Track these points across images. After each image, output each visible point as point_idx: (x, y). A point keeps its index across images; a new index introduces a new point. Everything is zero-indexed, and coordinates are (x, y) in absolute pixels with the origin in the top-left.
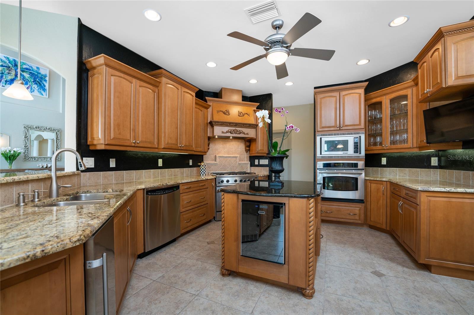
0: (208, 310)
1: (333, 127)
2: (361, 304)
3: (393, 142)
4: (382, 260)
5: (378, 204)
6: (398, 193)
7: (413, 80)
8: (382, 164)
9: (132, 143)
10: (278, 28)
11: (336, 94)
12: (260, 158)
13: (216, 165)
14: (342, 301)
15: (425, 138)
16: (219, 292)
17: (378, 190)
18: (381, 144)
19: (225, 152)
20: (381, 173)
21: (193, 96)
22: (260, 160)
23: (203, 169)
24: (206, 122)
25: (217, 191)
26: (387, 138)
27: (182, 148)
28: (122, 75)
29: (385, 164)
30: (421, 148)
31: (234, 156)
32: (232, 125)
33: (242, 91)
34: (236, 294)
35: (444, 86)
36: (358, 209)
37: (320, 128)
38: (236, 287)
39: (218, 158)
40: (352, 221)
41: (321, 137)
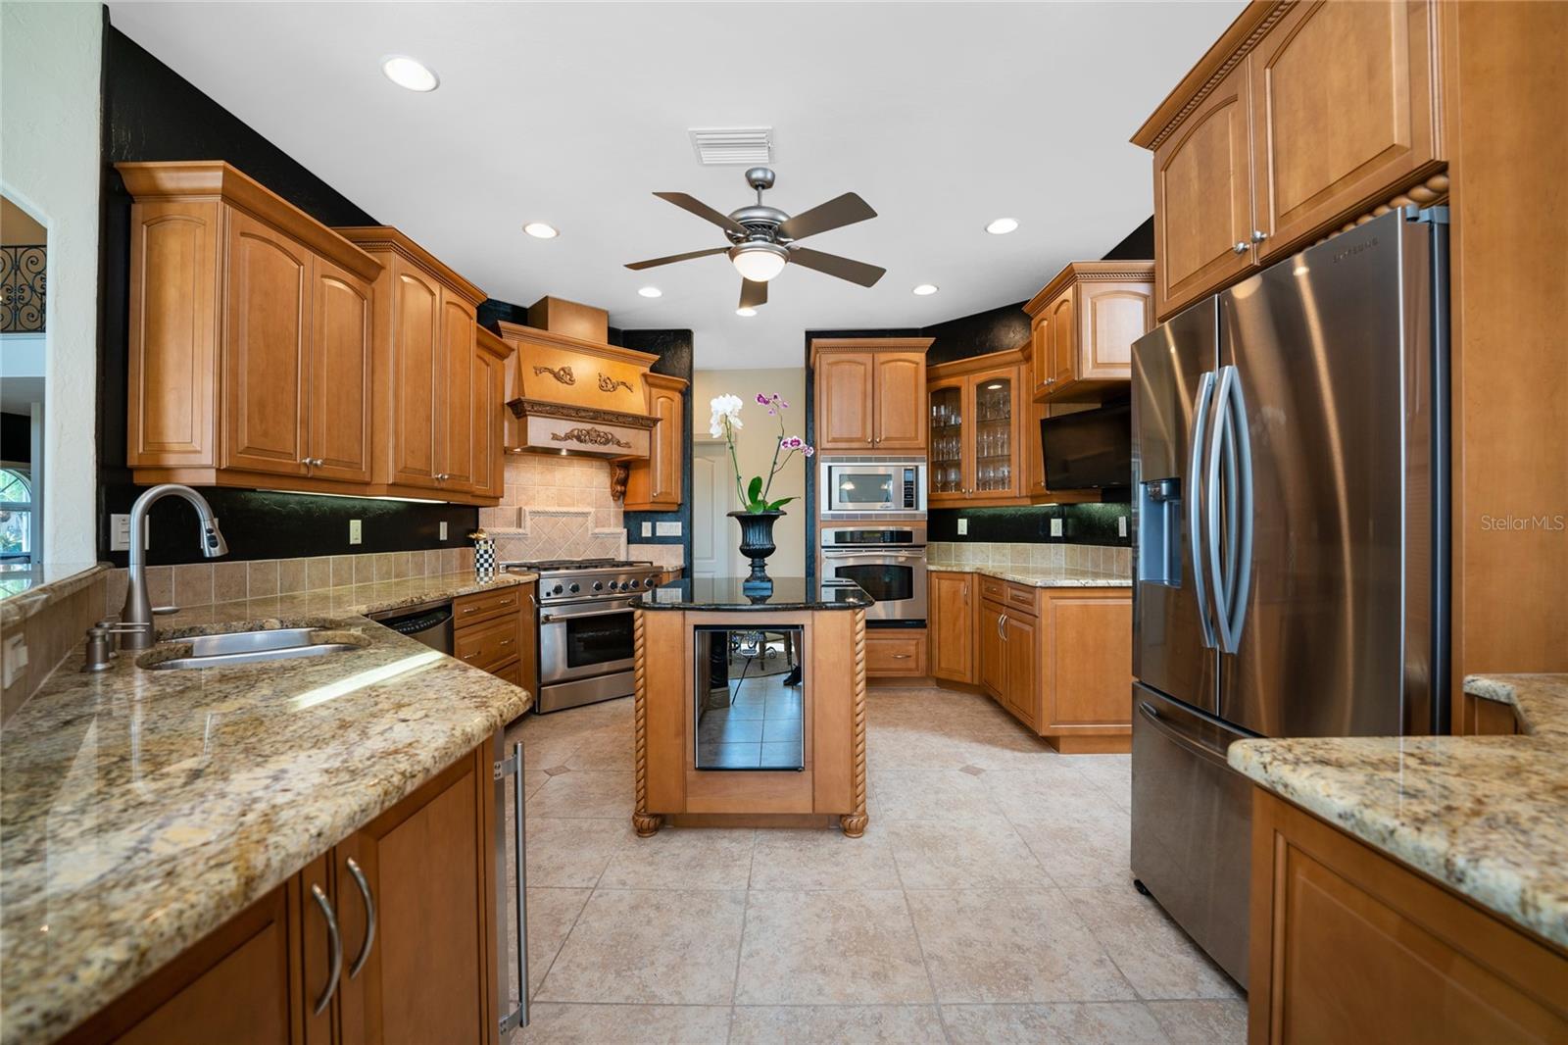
0: (642, 907)
1: (858, 440)
2: (955, 825)
3: (983, 484)
4: (974, 745)
5: (954, 625)
6: (996, 598)
7: (1022, 350)
8: (959, 533)
9: (299, 465)
10: (760, 188)
11: (866, 358)
12: (654, 515)
13: (521, 538)
14: (919, 827)
15: (1043, 479)
16: (650, 869)
17: (956, 593)
18: (958, 486)
19: (548, 496)
20: (956, 556)
21: (471, 318)
22: (658, 523)
23: (486, 552)
24: (499, 401)
25: (542, 619)
26: (970, 473)
27: (443, 485)
28: (273, 235)
29: (965, 533)
30: (1035, 498)
31: (580, 510)
32: (584, 417)
33: (607, 312)
34: (694, 863)
35: (1076, 379)
36: (914, 642)
37: (828, 442)
38: (688, 851)
39: (528, 518)
40: (901, 674)
41: (831, 464)
